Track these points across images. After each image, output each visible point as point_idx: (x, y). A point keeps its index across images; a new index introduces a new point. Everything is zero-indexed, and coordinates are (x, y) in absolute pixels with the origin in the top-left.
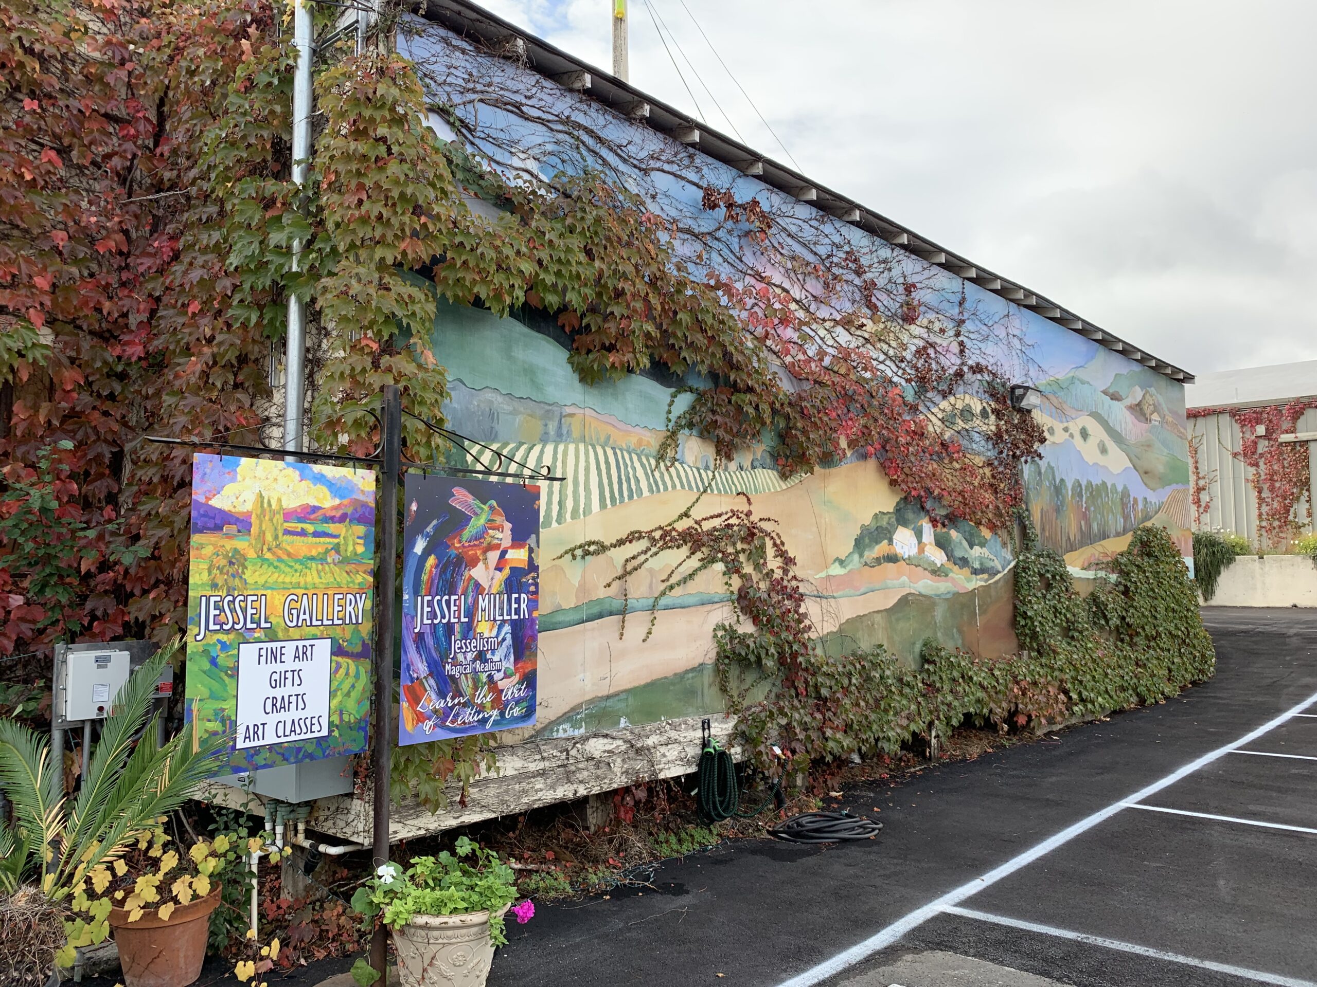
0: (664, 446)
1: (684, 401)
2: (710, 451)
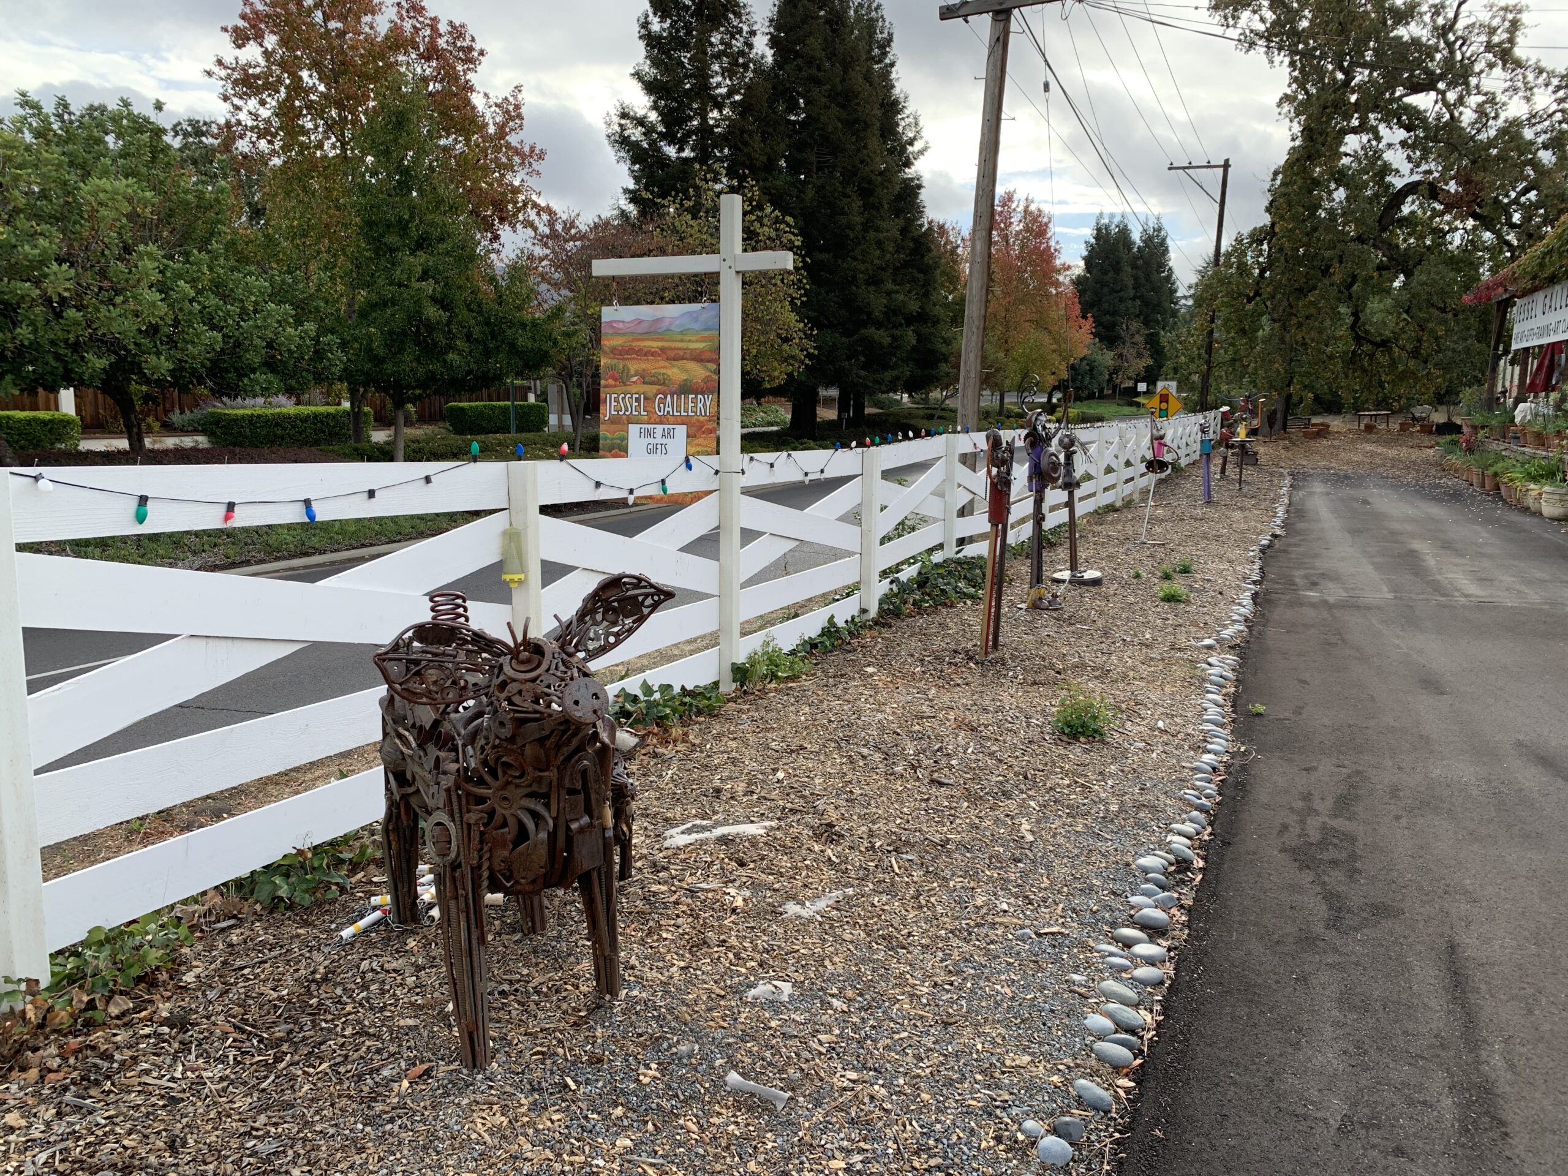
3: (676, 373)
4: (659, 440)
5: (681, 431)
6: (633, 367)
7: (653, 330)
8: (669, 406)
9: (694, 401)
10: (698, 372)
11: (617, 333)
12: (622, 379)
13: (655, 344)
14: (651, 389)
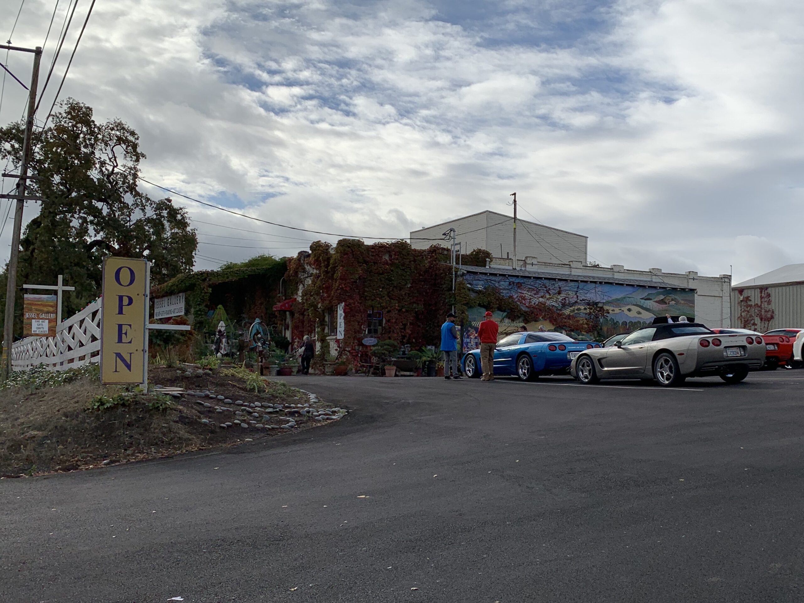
0: (501, 320)
1: (505, 314)
2: (510, 321)
3: (45, 309)
4: (41, 323)
5: (47, 321)
6: (33, 307)
7: (39, 300)
8: (43, 316)
9: (50, 315)
10: (51, 309)
11: (28, 300)
12: (30, 310)
13: (39, 303)
14: (38, 312)
